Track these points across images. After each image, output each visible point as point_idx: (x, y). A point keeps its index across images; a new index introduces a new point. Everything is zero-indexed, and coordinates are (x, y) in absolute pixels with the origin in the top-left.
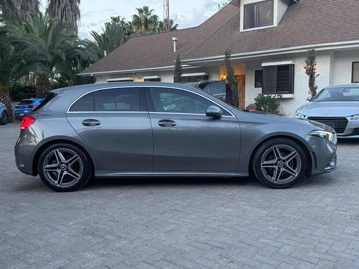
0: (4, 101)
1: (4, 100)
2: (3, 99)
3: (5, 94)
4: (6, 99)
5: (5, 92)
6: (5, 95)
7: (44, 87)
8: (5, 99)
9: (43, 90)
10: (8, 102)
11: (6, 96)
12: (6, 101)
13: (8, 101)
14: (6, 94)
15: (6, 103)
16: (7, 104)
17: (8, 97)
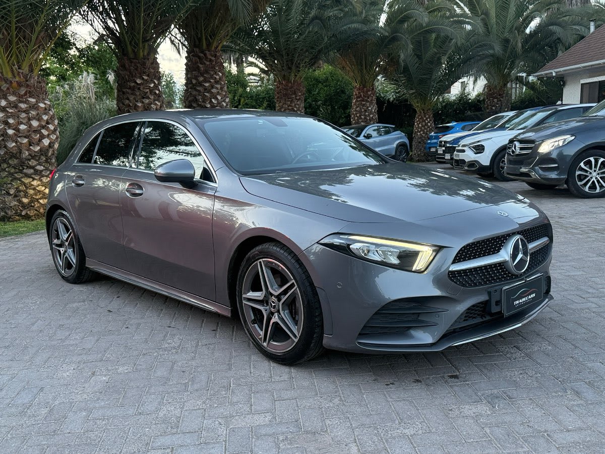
0: (423, 128)
1: (422, 126)
2: (422, 124)
3: (425, 117)
4: (426, 124)
5: (425, 114)
6: (425, 119)
7: (496, 100)
8: (424, 123)
9: (493, 106)
10: (428, 129)
11: (427, 119)
12: (426, 127)
13: (429, 127)
14: (427, 116)
15: (425, 131)
16: (427, 131)
17: (430, 120)
